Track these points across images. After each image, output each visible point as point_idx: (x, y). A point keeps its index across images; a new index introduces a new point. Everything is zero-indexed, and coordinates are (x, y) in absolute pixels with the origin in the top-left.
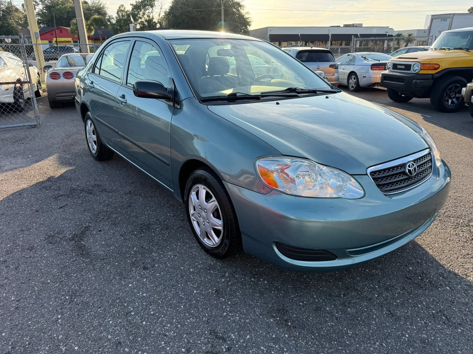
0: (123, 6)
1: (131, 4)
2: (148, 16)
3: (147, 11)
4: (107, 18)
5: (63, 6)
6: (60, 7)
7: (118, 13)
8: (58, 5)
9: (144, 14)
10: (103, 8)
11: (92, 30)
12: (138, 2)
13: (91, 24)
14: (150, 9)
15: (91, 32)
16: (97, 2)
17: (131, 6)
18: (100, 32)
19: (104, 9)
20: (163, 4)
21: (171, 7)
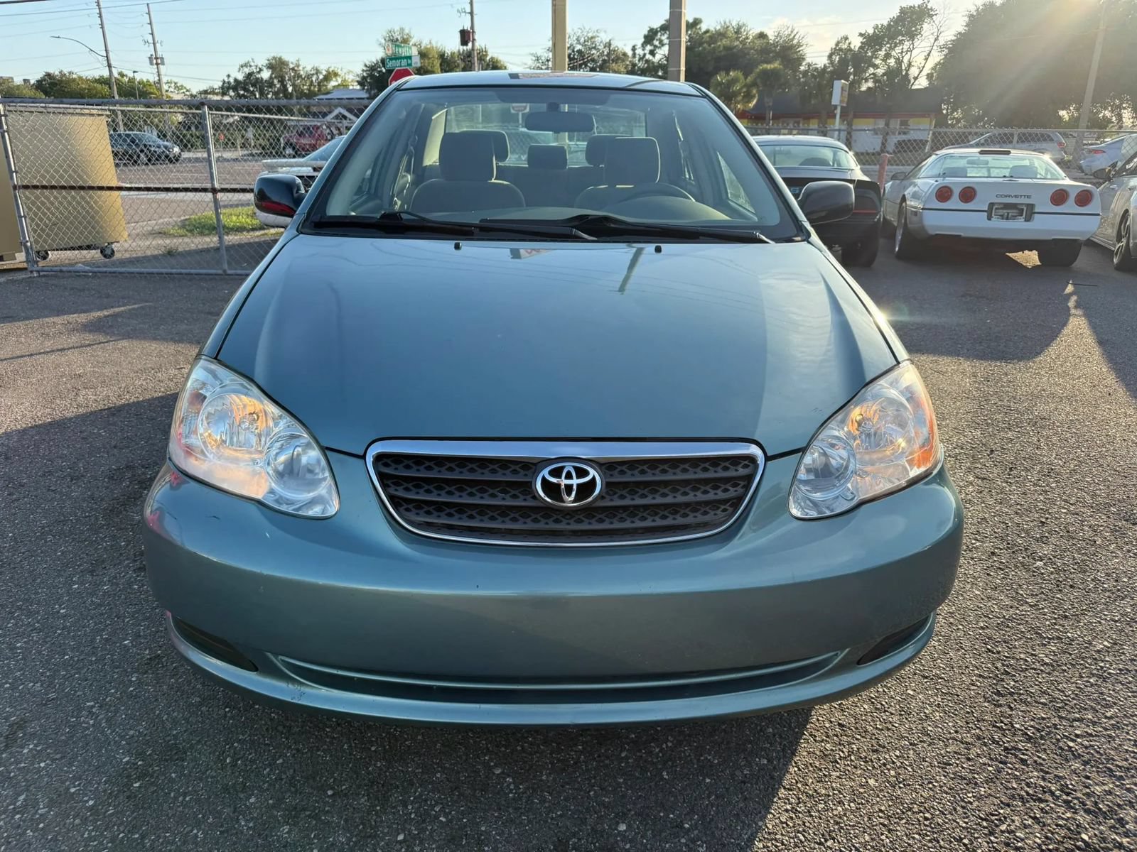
0: (846, 38)
1: (861, 35)
2: (899, 62)
3: (898, 50)
4: (802, 68)
5: (710, 46)
6: (704, 48)
7: (830, 57)
8: (701, 44)
9: (888, 56)
10: (799, 45)
11: (754, 96)
12: (880, 26)
13: (754, 84)
14: (906, 43)
15: (750, 102)
16: (786, 33)
17: (861, 39)
18: (769, 102)
19: (801, 49)
20: (942, 30)
21: (960, 33)
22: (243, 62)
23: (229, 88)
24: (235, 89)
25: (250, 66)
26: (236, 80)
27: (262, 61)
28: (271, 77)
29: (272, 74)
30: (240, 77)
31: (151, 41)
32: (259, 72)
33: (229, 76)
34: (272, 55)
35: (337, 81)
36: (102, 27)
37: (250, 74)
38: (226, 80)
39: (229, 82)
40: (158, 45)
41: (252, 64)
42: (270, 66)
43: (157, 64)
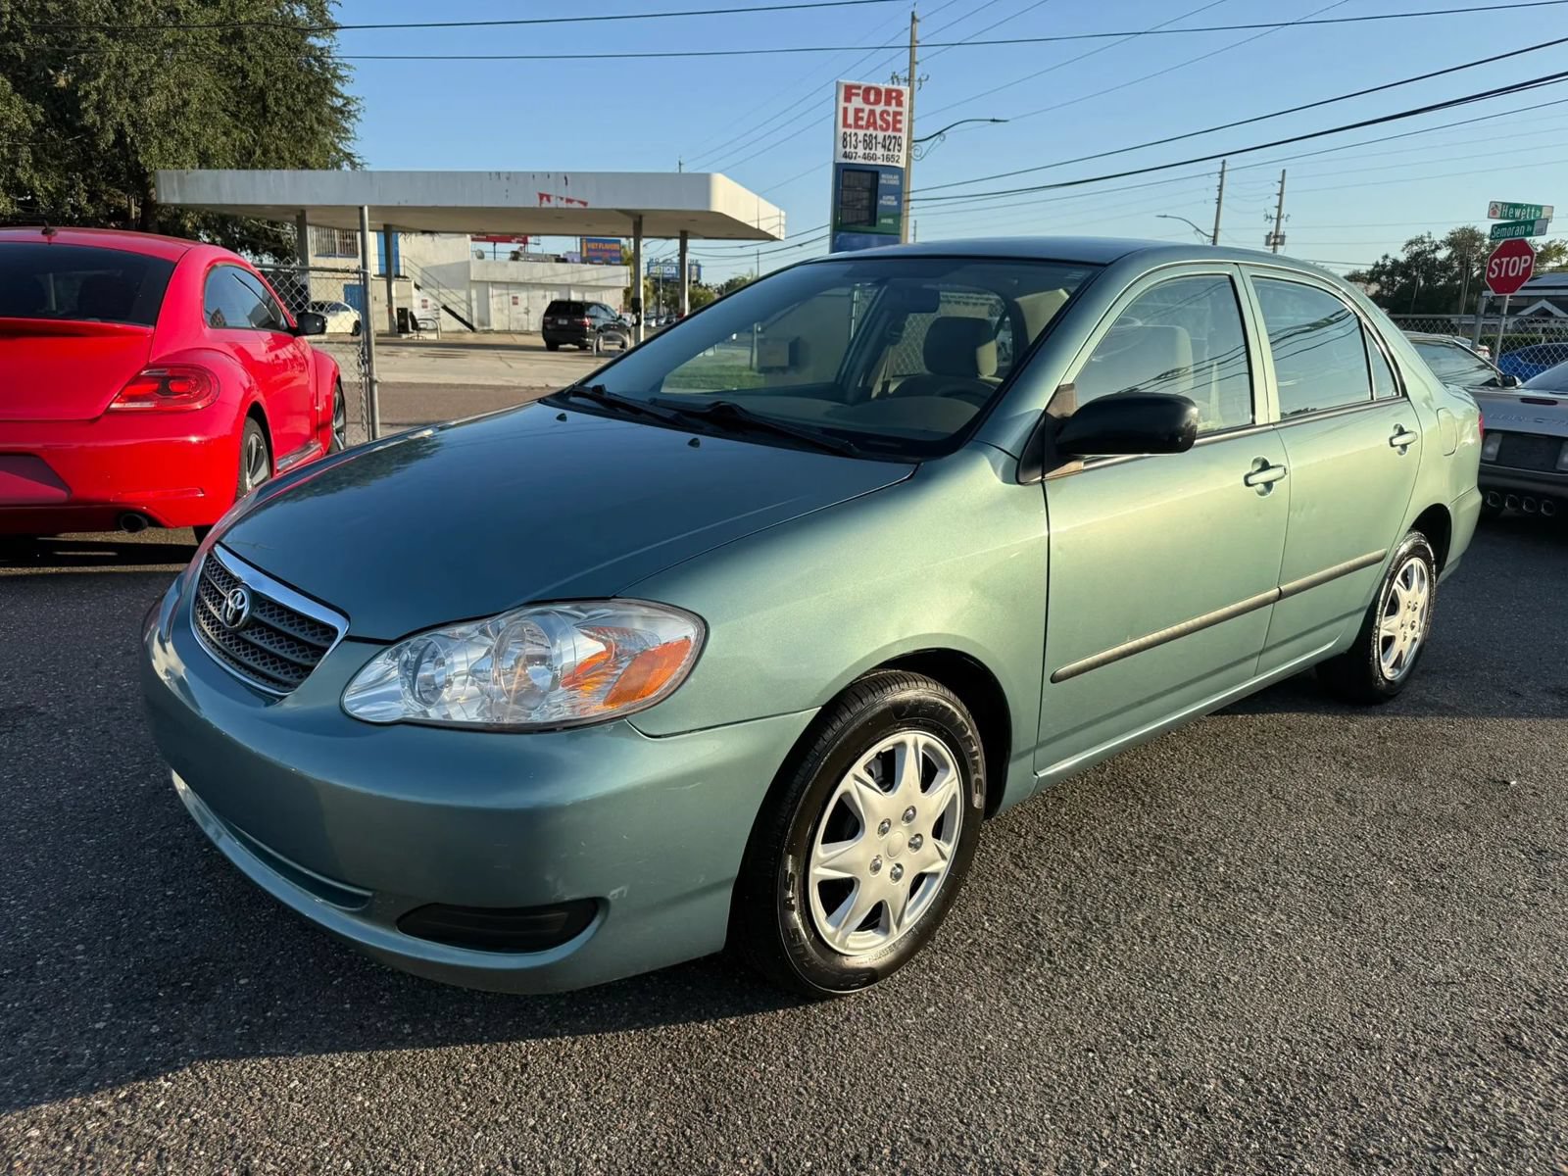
22: (1413, 237)
23: (1380, 273)
24: (1391, 274)
25: (1424, 242)
26: (1395, 262)
27: (1440, 235)
28: (1449, 258)
29: (1452, 253)
30: (1402, 258)
31: (1275, 215)
32: (1433, 251)
33: (1386, 257)
34: (1461, 226)
35: (1560, 260)
36: (1219, 201)
37: (1418, 254)
38: (1381, 263)
39: (1384, 266)
40: (1282, 221)
41: (1427, 240)
42: (1452, 242)
43: (1275, 244)
